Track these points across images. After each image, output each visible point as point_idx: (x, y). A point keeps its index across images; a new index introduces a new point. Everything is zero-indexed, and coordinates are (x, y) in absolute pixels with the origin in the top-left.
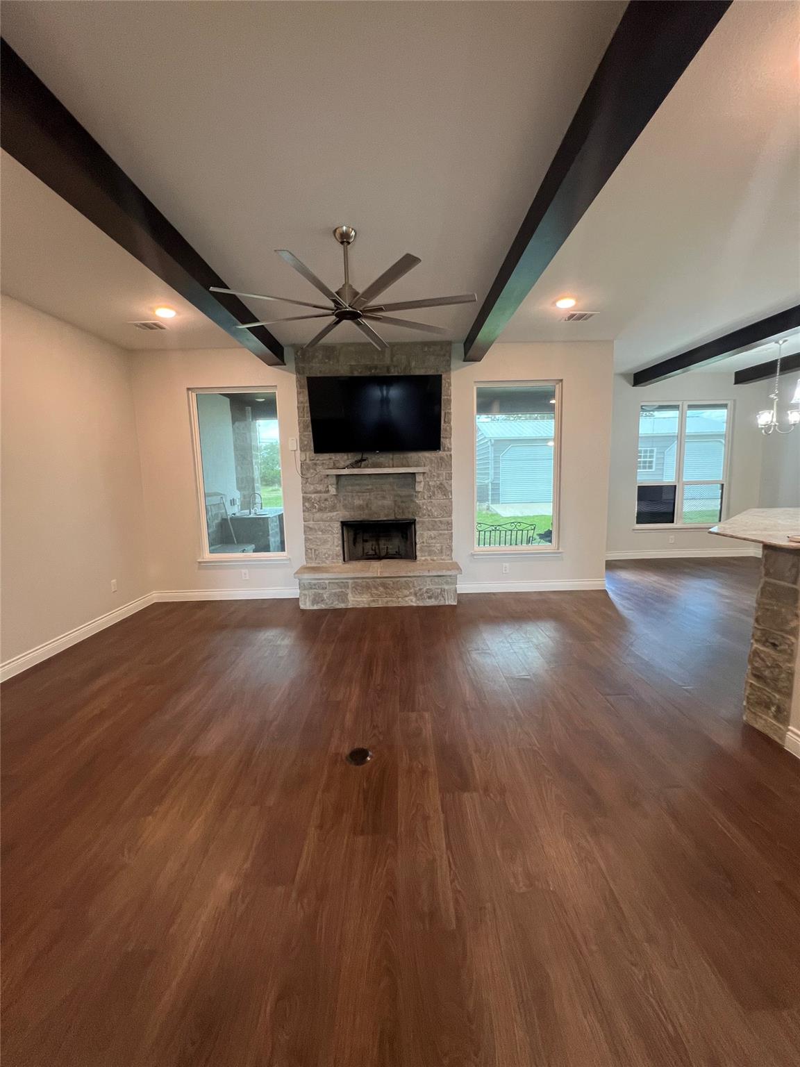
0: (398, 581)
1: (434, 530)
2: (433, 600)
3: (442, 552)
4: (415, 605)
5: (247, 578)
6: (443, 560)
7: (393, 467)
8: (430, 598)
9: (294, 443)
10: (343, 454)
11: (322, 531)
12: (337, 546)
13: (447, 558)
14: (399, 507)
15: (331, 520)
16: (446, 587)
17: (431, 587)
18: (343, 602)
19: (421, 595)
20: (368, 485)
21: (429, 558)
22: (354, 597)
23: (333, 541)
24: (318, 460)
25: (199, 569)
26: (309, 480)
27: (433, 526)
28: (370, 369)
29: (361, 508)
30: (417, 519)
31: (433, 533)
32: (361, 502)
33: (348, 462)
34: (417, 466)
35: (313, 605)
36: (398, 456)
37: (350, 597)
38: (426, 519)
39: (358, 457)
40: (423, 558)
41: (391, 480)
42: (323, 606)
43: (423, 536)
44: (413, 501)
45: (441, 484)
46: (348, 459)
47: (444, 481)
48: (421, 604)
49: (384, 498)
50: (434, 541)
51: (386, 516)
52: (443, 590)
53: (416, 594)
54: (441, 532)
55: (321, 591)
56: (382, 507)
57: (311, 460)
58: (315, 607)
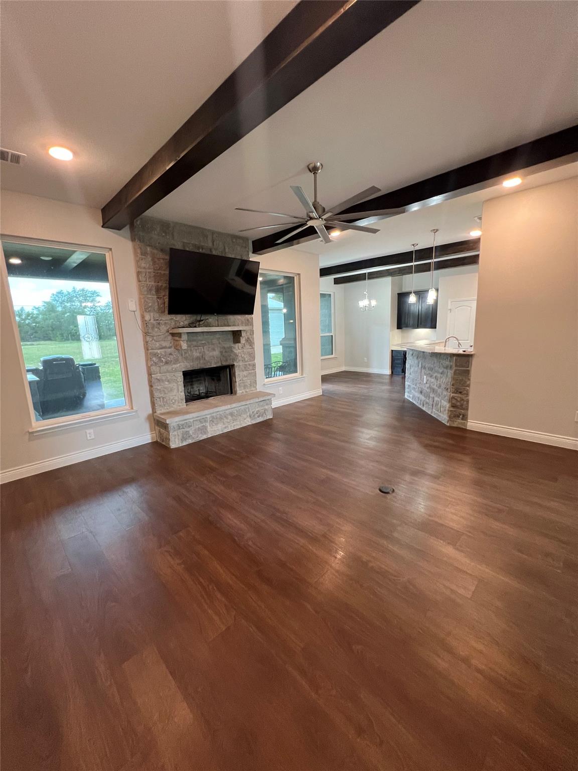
0: (239, 410)
1: (246, 370)
3: (251, 385)
4: (250, 424)
6: (251, 391)
8: (259, 417)
11: (168, 381)
12: (181, 392)
13: (254, 389)
14: (223, 356)
15: (176, 371)
16: (266, 407)
17: (259, 409)
18: (205, 433)
19: (254, 416)
20: (202, 340)
21: (244, 391)
22: (212, 428)
23: (177, 390)
24: (161, 320)
25: (30, 440)
26: (155, 338)
28: (199, 248)
29: (198, 358)
30: (235, 364)
31: (245, 373)
32: (198, 355)
34: (234, 325)
35: (182, 442)
36: (222, 318)
37: (209, 428)
38: (241, 363)
40: (241, 392)
41: (218, 336)
42: (190, 441)
43: (240, 376)
44: (232, 351)
45: (248, 338)
47: (250, 336)
48: (254, 422)
49: (214, 350)
50: (246, 378)
51: (216, 363)
52: (265, 410)
53: (250, 416)
54: (249, 371)
55: (188, 430)
56: (212, 358)
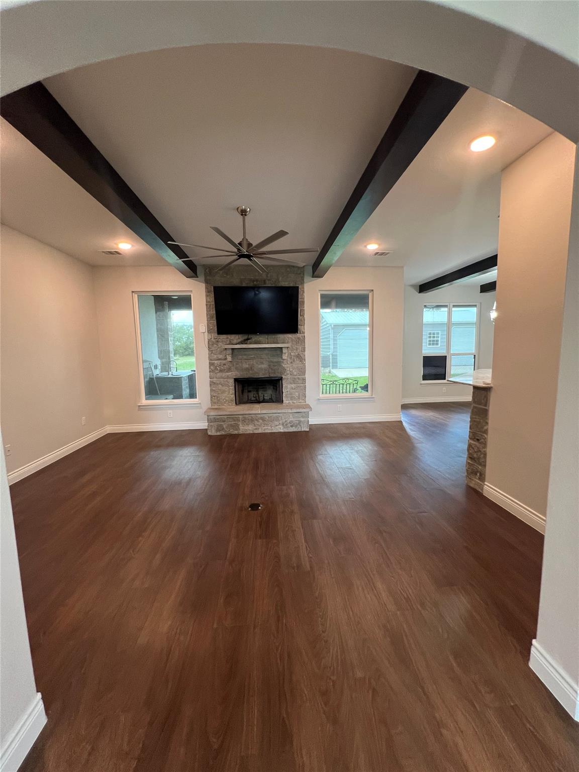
0: (271, 416)
1: (294, 383)
2: (294, 428)
3: (299, 398)
4: (282, 431)
5: (172, 416)
6: (300, 403)
7: (268, 343)
8: (292, 426)
9: (203, 328)
10: (236, 335)
11: (221, 385)
12: (232, 394)
13: (303, 401)
14: (272, 369)
15: (228, 377)
16: (302, 419)
17: (292, 419)
18: (236, 430)
19: (286, 425)
20: (252, 355)
21: (291, 402)
22: (243, 427)
23: (229, 391)
24: (219, 339)
25: (138, 410)
26: (213, 352)
27: (293, 381)
28: (253, 281)
29: (247, 369)
30: (283, 377)
31: (293, 386)
32: (247, 366)
33: (239, 341)
34: (283, 343)
35: (217, 433)
36: (272, 337)
37: (241, 427)
38: (289, 376)
39: (246, 337)
40: (287, 402)
41: (266, 352)
42: (223, 433)
43: (287, 387)
44: (280, 365)
45: (299, 354)
46: (239, 338)
47: (301, 353)
48: (286, 430)
49: (262, 363)
50: (294, 391)
51: (264, 374)
52: (300, 422)
53: (283, 424)
54: (298, 385)
55: (222, 423)
56: (261, 369)
57: (214, 339)
58: (218, 434)
